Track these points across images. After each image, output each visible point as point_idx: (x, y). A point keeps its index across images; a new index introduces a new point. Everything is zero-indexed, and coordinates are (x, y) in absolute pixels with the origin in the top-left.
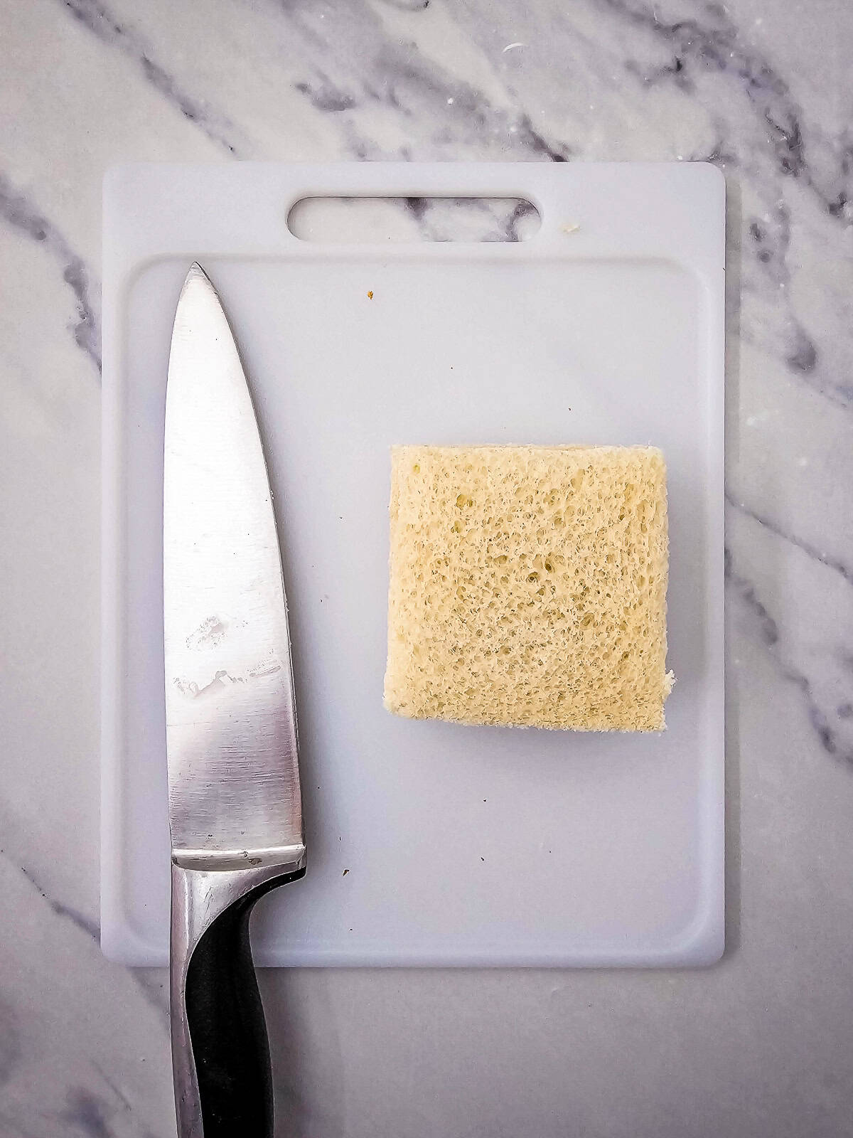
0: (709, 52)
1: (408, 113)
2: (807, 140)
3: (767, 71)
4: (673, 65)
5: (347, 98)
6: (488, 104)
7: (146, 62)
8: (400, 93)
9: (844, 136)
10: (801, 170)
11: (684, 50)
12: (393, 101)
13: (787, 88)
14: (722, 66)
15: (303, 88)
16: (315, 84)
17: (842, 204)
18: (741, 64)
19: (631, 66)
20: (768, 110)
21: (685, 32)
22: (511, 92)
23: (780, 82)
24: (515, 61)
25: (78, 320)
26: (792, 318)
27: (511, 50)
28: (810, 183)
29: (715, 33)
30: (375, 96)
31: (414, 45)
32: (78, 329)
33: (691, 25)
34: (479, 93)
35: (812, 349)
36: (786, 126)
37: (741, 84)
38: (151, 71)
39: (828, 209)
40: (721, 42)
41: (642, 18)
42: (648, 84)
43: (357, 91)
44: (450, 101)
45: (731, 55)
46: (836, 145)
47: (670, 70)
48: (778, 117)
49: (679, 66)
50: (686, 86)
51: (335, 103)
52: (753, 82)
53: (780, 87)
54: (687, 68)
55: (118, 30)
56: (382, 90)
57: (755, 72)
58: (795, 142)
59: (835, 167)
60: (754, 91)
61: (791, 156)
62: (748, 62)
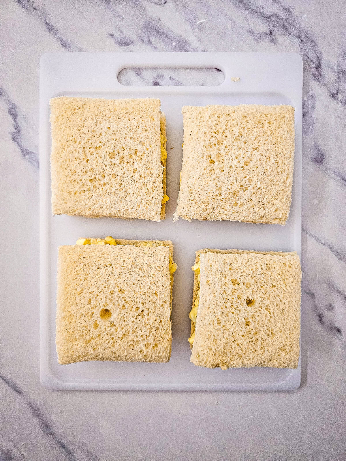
0: (284, 27)
1: (156, 48)
2: (323, 66)
3: (308, 37)
4: (269, 33)
5: (130, 41)
6: (189, 45)
7: (47, 22)
8: (153, 39)
9: (339, 65)
10: (320, 79)
11: (274, 26)
12: (150, 43)
13: (316, 44)
14: (289, 34)
15: (112, 36)
16: (117, 34)
17: (337, 94)
18: (297, 33)
19: (251, 32)
20: (308, 53)
21: (274, 18)
22: (200, 41)
23: (313, 41)
24: (202, 28)
25: (14, 130)
26: (314, 141)
27: (200, 23)
28: (324, 84)
29: (287, 20)
30: (142, 40)
31: (160, 19)
32: (13, 134)
33: (277, 16)
34: (186, 41)
35: (322, 155)
36: (316, 61)
37: (297, 41)
38: (49, 27)
39: (331, 95)
40: (289, 23)
41: (256, 12)
42: (257, 40)
43: (135, 38)
44: (174, 44)
45: (293, 29)
46: (336, 69)
47: (267, 34)
48: (312, 56)
49: (271, 33)
50: (274, 41)
51: (125, 43)
52: (302, 41)
53: (313, 44)
54: (274, 33)
55: (35, 8)
56: (145, 38)
57: (303, 37)
58: (318, 67)
59: (335, 78)
60: (302, 45)
61: (317, 73)
62: (300, 32)
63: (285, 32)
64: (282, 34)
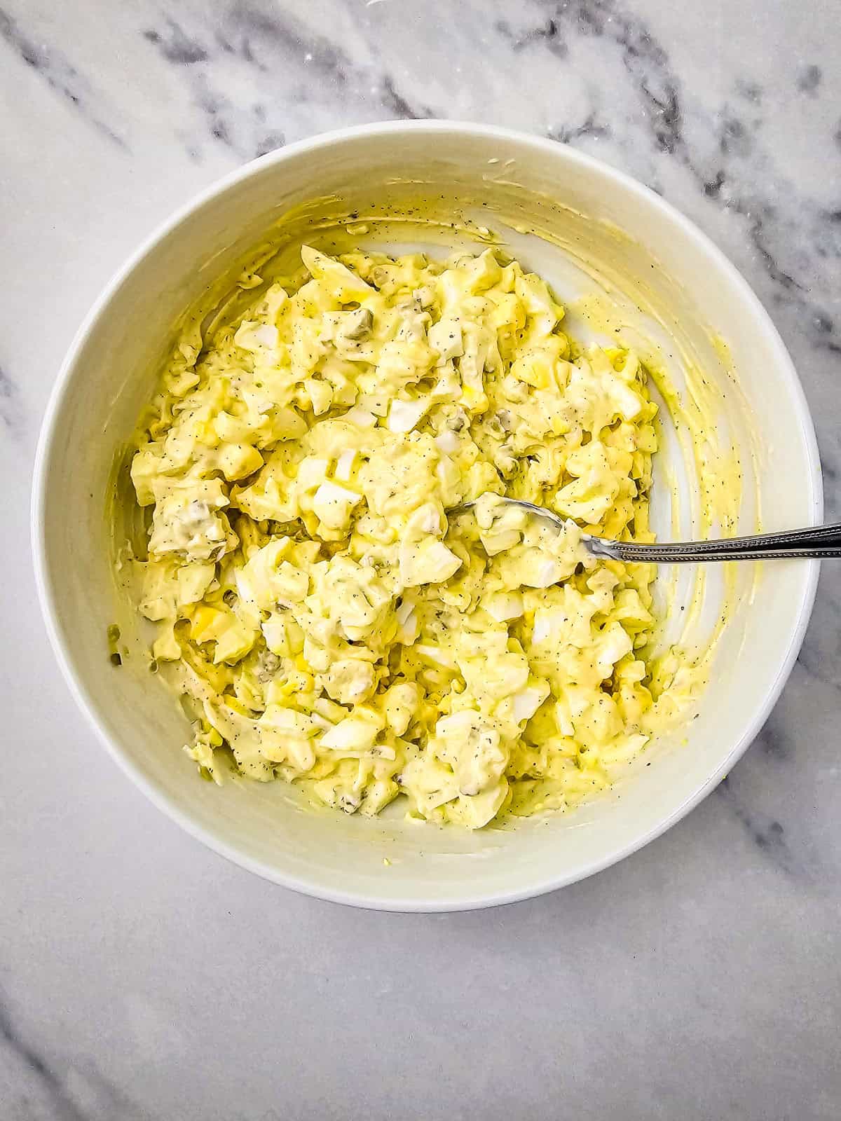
0: (585, 16)
1: (263, 68)
2: (685, 115)
3: (645, 39)
4: (547, 29)
5: (199, 49)
6: (349, 62)
8: (255, 46)
9: (724, 112)
10: (676, 147)
11: (560, 12)
12: (248, 55)
13: (666, 58)
14: (599, 31)
15: (153, 37)
16: (166, 34)
17: (719, 185)
18: (619, 30)
19: (502, 28)
20: (645, 81)
22: (374, 50)
23: (660, 51)
24: (378, 17)
27: (376, 5)
28: (686, 160)
30: (228, 48)
34: (340, 50)
36: (664, 99)
37: (618, 51)
39: (704, 189)
40: (598, 6)
42: (519, 46)
43: (208, 41)
44: (309, 57)
45: (610, 20)
46: (717, 121)
47: (543, 33)
48: (655, 87)
49: (554, 30)
50: (560, 51)
51: (186, 55)
52: (631, 50)
53: (659, 57)
54: (561, 31)
56: (236, 42)
57: (634, 39)
58: (672, 116)
59: (714, 144)
60: (632, 60)
61: (667, 131)
62: (627, 28)
63: (589, 27)
64: (581, 31)
